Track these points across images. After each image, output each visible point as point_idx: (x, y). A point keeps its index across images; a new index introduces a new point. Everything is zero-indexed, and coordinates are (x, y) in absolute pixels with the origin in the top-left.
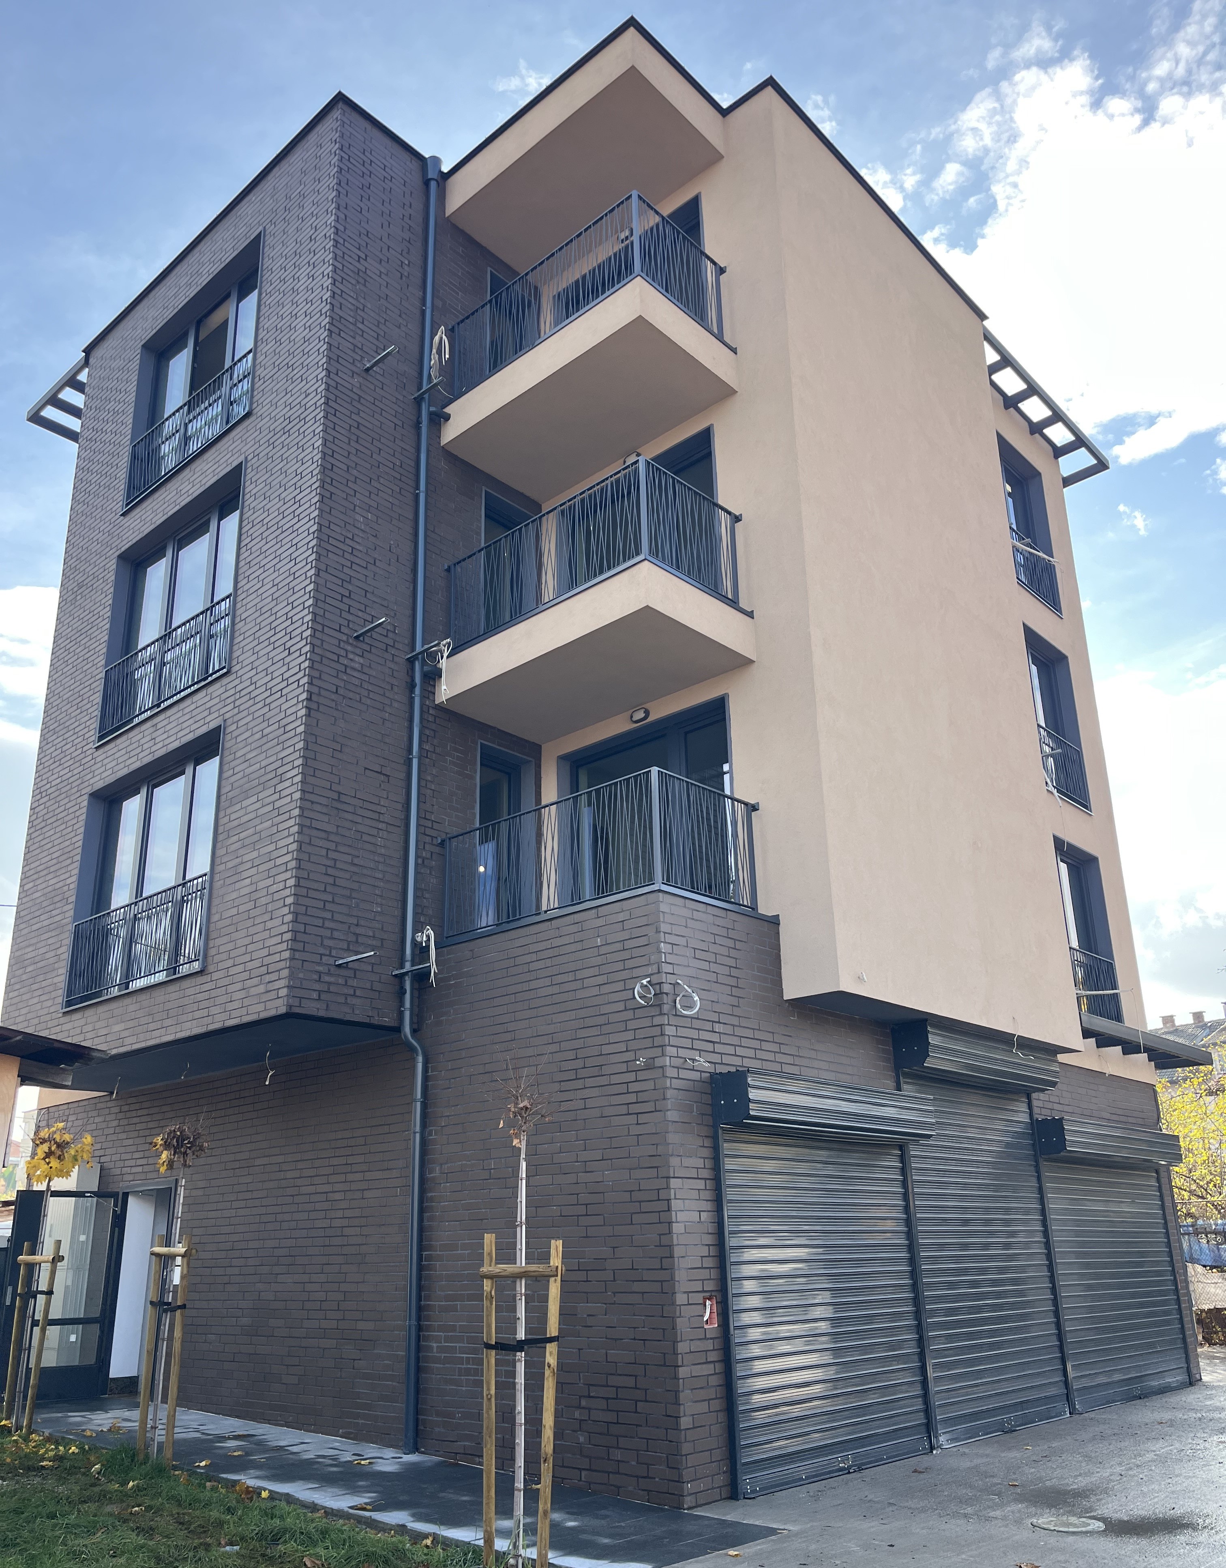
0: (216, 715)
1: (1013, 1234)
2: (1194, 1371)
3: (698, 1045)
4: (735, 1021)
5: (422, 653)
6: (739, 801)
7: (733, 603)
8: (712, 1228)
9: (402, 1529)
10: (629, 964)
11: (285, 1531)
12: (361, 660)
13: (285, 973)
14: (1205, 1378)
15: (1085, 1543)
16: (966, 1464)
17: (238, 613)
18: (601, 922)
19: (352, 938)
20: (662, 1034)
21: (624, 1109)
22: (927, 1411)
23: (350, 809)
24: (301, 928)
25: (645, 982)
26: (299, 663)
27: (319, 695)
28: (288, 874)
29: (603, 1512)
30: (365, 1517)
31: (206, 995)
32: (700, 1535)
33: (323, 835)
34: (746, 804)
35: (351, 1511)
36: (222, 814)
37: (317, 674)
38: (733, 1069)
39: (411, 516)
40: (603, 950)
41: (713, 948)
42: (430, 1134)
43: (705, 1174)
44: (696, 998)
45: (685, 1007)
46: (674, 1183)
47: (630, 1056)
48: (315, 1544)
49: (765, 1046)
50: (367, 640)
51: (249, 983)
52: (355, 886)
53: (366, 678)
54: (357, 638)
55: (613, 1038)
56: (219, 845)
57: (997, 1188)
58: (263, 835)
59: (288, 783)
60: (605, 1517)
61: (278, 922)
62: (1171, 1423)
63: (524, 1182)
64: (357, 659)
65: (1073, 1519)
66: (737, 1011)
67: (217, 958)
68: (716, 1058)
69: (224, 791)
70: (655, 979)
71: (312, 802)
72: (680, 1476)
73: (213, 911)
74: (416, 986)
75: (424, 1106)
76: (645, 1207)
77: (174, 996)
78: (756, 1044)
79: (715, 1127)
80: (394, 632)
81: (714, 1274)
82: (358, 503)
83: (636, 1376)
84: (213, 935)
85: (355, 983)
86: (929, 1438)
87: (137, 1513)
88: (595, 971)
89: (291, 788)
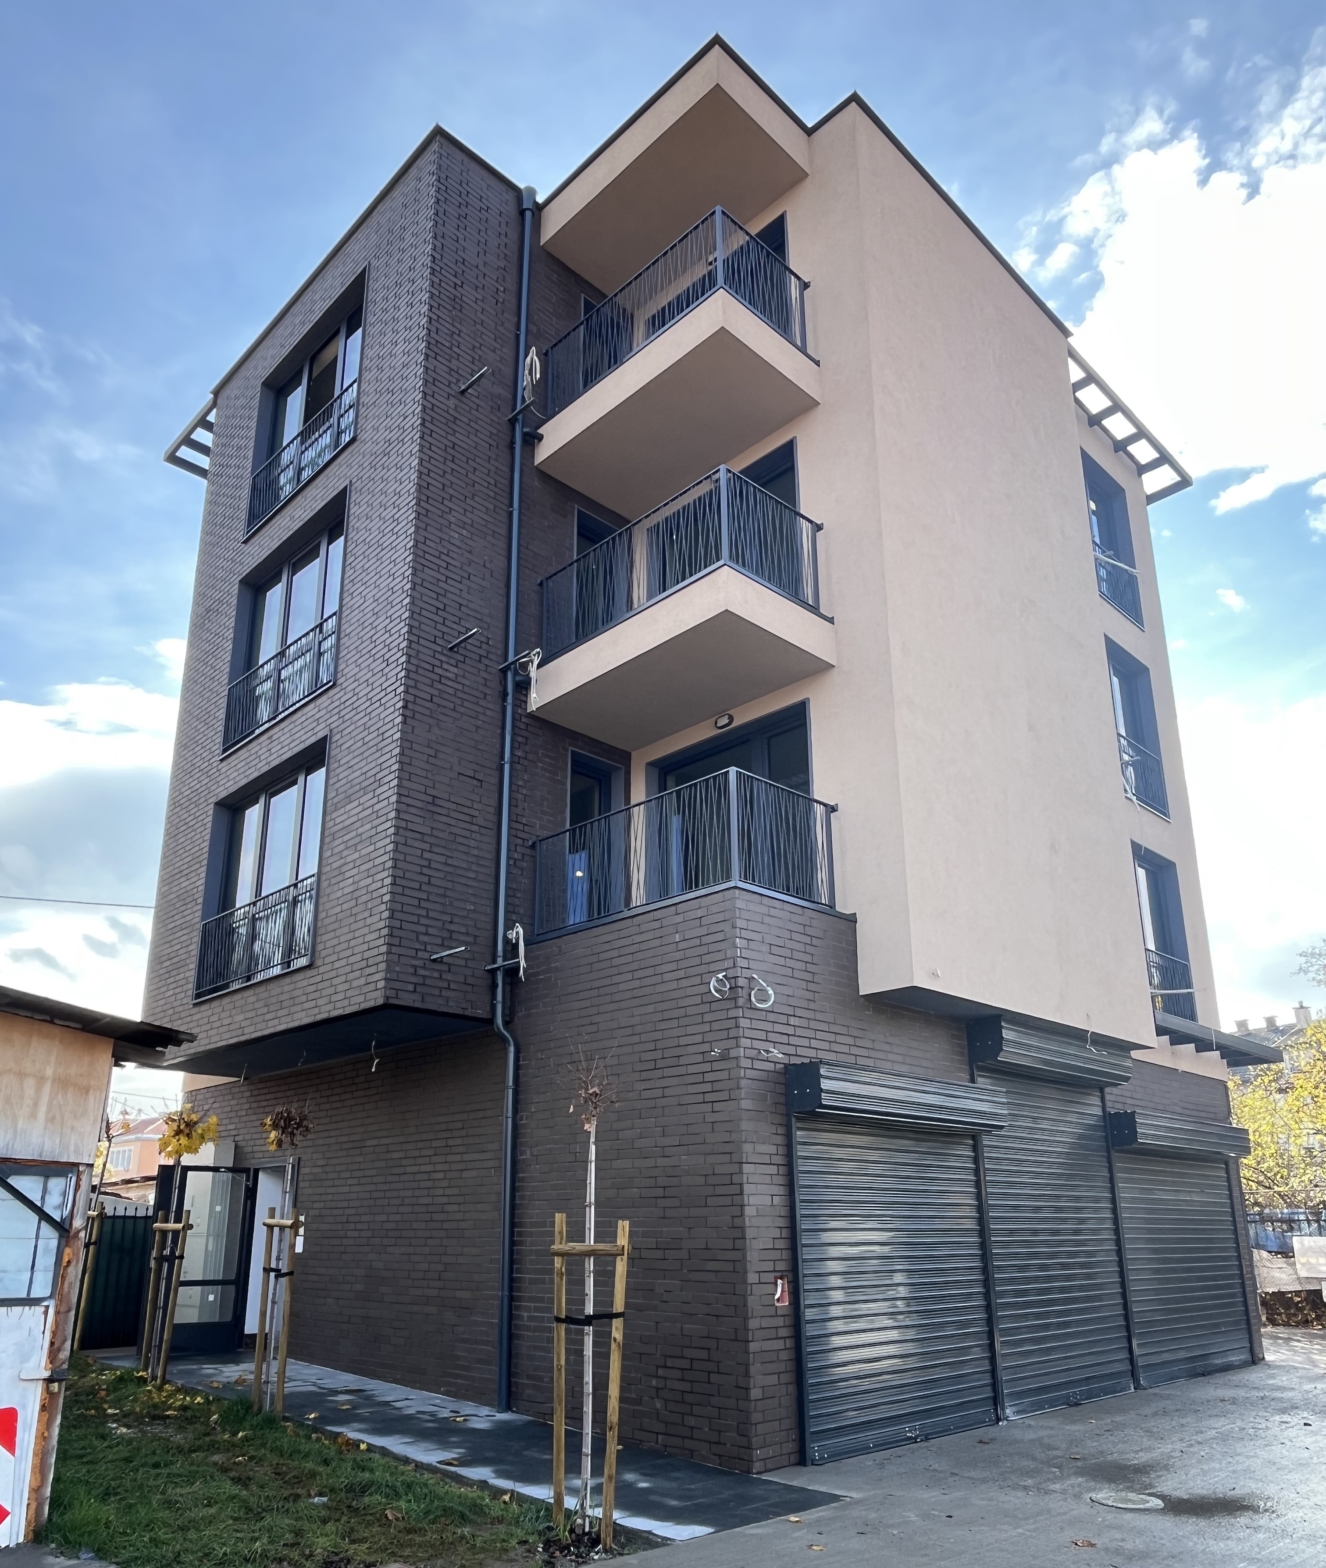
0: (323, 725)
1: (1082, 1221)
2: (1257, 1350)
3: (772, 1037)
4: (810, 1015)
5: (514, 663)
6: (821, 803)
7: (815, 609)
8: (784, 1212)
9: (483, 1484)
10: (707, 959)
11: (371, 1483)
12: (455, 670)
13: (383, 966)
14: (1269, 1357)
15: (1143, 1518)
16: (1031, 1435)
17: (343, 628)
18: (679, 919)
19: (446, 934)
20: (737, 1027)
21: (700, 1098)
22: (995, 1385)
23: (444, 812)
24: (397, 924)
25: (720, 976)
26: (396, 673)
27: (414, 703)
28: (386, 873)
29: (677, 1474)
30: (451, 1472)
31: (313, 988)
32: (765, 1499)
33: (418, 836)
34: (825, 805)
35: (438, 1465)
36: (328, 818)
37: (412, 683)
38: (807, 1061)
39: (504, 532)
40: (682, 945)
41: (790, 944)
42: (521, 1119)
43: (779, 1160)
44: (771, 992)
45: (760, 1001)
46: (746, 1168)
47: (705, 1047)
48: (398, 1496)
49: (840, 1039)
50: (461, 651)
51: (351, 976)
52: (449, 885)
53: (460, 687)
54: (451, 649)
55: (690, 1030)
56: (325, 847)
57: (1070, 1177)
58: (364, 837)
59: (386, 787)
60: (677, 1479)
61: (376, 918)
62: (1234, 1401)
63: (593, 1164)
64: (451, 669)
65: (1132, 1496)
66: (812, 1006)
67: (323, 953)
68: (791, 1050)
69: (330, 796)
70: (731, 973)
71: (408, 805)
72: (750, 1442)
73: (321, 908)
74: (508, 980)
75: (516, 1093)
76: (719, 1190)
77: (286, 988)
78: (832, 1037)
79: (788, 1115)
80: (487, 643)
81: (786, 1255)
82: (453, 520)
83: (709, 1349)
84: (321, 931)
85: (449, 977)
86: (996, 1410)
87: (240, 1463)
88: (673, 966)
89: (389, 792)
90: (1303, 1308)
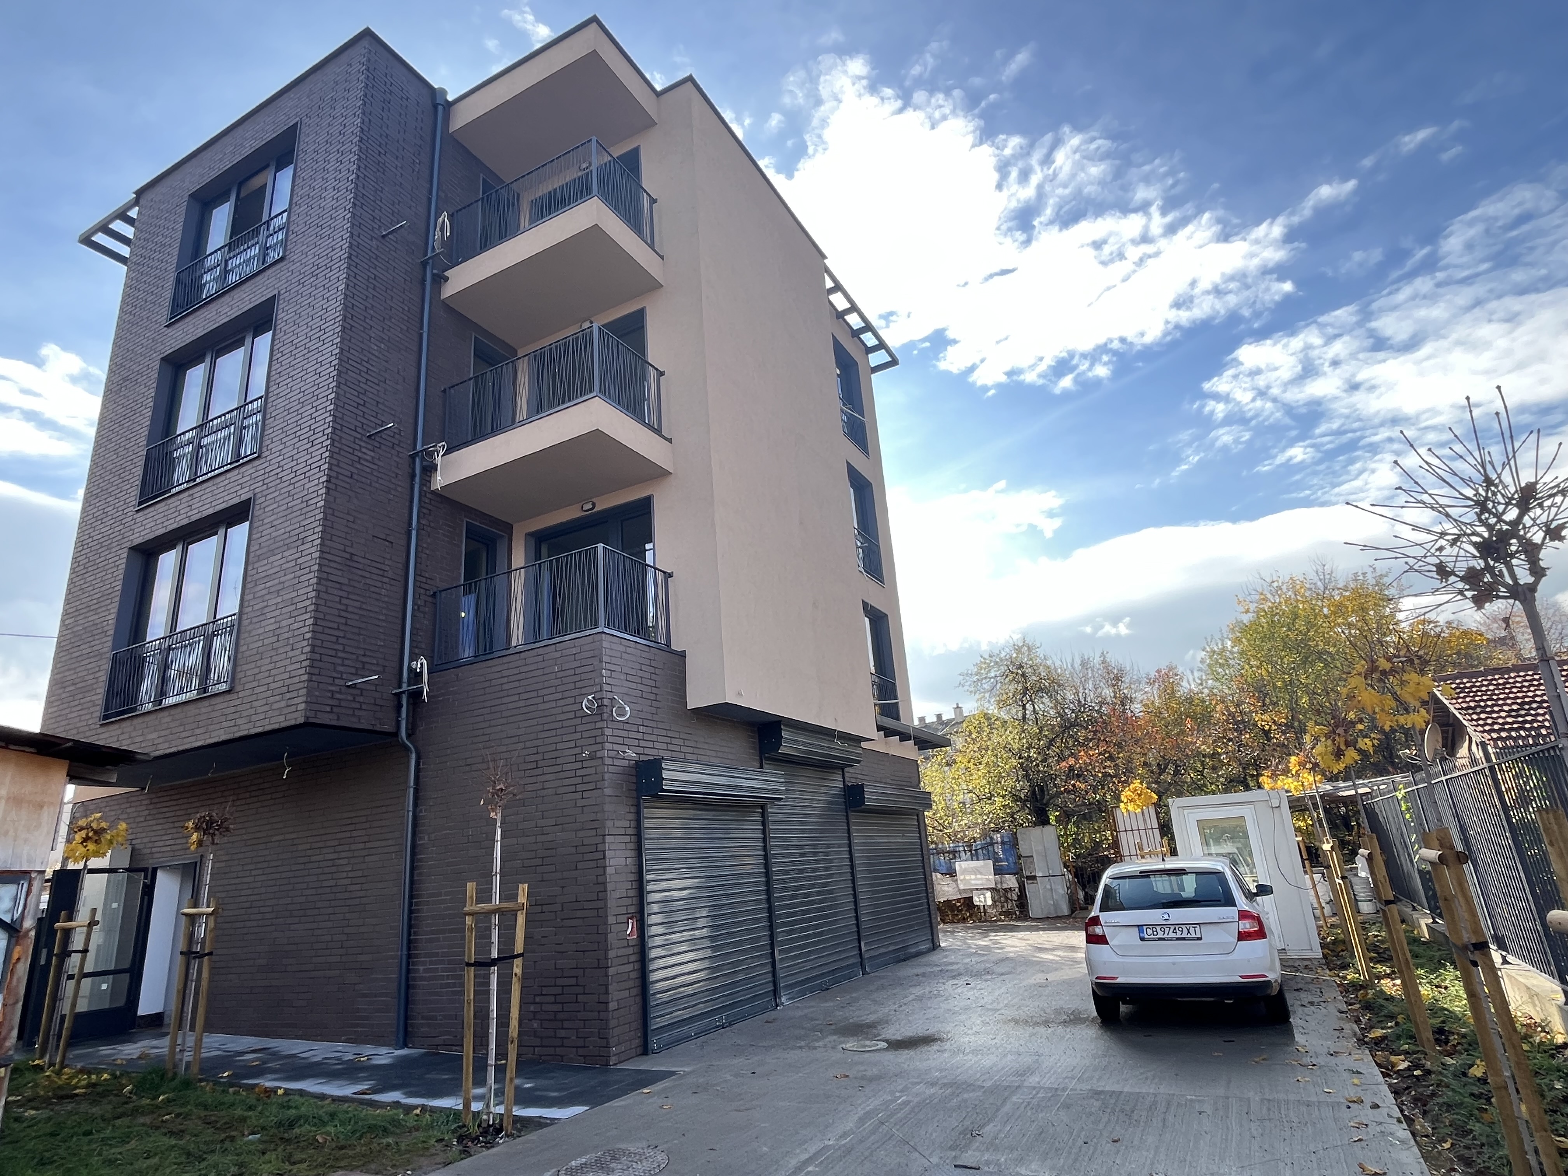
0: (247, 489)
1: (831, 861)
2: (936, 941)
3: (627, 741)
4: (654, 724)
5: (422, 451)
6: (659, 570)
7: (658, 431)
8: (634, 869)
9: (397, 1104)
10: (578, 685)
11: (299, 1118)
12: (372, 454)
13: (304, 692)
14: (942, 945)
15: (877, 1056)
16: (799, 1013)
17: (268, 411)
18: (558, 654)
19: (359, 665)
20: (602, 735)
21: (573, 789)
22: (775, 982)
23: (361, 566)
24: (318, 657)
25: (590, 697)
26: (321, 453)
27: (337, 478)
28: (308, 616)
29: (552, 1074)
30: (367, 1100)
31: (232, 710)
32: (621, 1082)
33: (338, 586)
34: (664, 573)
35: (354, 1096)
36: (250, 568)
37: (335, 462)
38: (652, 758)
39: (415, 349)
40: (559, 675)
41: (640, 673)
42: (421, 811)
43: (631, 831)
44: (628, 709)
45: (619, 715)
46: (608, 839)
47: (578, 750)
48: (324, 1124)
49: (674, 741)
50: (377, 439)
51: (272, 699)
52: (363, 625)
53: (375, 467)
54: (369, 437)
55: (565, 738)
56: (247, 591)
57: (822, 831)
58: (286, 584)
59: (310, 545)
60: (552, 1078)
61: (298, 652)
62: (924, 975)
63: (499, 843)
64: (368, 452)
65: (868, 1043)
66: (656, 718)
67: (244, 680)
68: (640, 750)
69: (252, 549)
70: (598, 696)
71: (329, 560)
72: (608, 1043)
73: (242, 642)
74: (411, 701)
75: (416, 791)
76: (588, 857)
77: (203, 710)
78: (668, 740)
79: (638, 798)
80: (400, 434)
81: (635, 901)
82: (373, 335)
83: (577, 977)
84: (241, 662)
85: (361, 699)
86: (775, 999)
87: (167, 1121)
88: (553, 690)
89: (312, 548)
90: (962, 910)
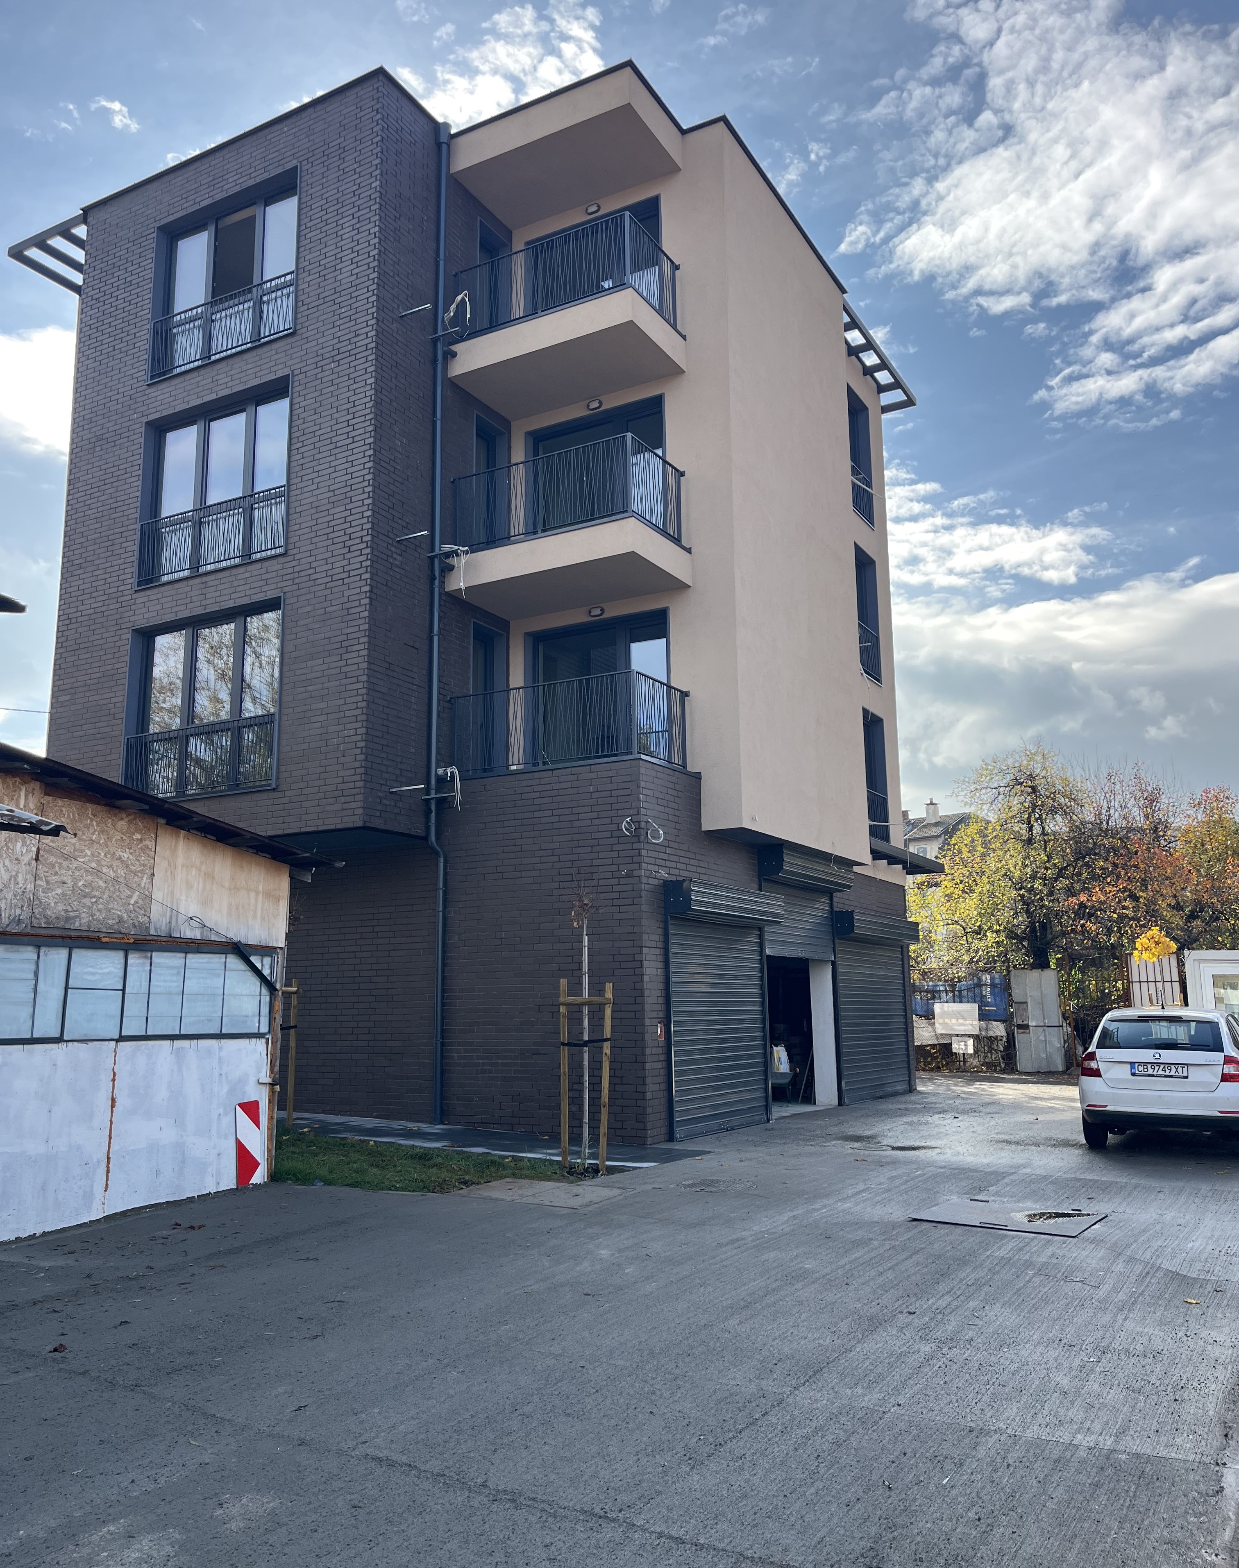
2: (913, 1085)
3: (658, 862)
4: (676, 846)
5: (440, 553)
6: (675, 689)
7: (679, 544)
8: (661, 979)
9: (487, 1154)
10: (619, 806)
12: (401, 559)
13: (360, 797)
14: (919, 1089)
15: (885, 1152)
17: (293, 505)
18: (593, 775)
19: (398, 773)
20: (640, 855)
21: (609, 902)
22: (766, 1099)
23: (396, 675)
24: (371, 765)
25: (628, 819)
26: (360, 561)
27: (377, 587)
28: (361, 726)
31: (279, 807)
33: (381, 695)
34: (681, 692)
37: (375, 571)
38: (678, 878)
39: (429, 440)
40: (595, 795)
41: (665, 796)
42: (451, 913)
43: (660, 945)
44: (661, 832)
45: (654, 838)
46: (645, 950)
47: (614, 868)
49: (695, 863)
50: (405, 543)
51: (324, 802)
52: (400, 733)
53: (404, 572)
54: (399, 541)
55: (601, 855)
56: (285, 693)
58: (332, 691)
59: (355, 654)
61: (351, 759)
64: (398, 557)
65: (872, 1146)
66: (679, 839)
67: (290, 780)
68: (667, 871)
69: (287, 650)
70: (635, 818)
71: (374, 671)
72: (646, 1125)
73: (284, 743)
74: (442, 808)
75: (445, 893)
76: (623, 965)
77: (245, 805)
78: (689, 861)
79: (667, 915)
81: (663, 1007)
85: (401, 805)
86: (767, 1113)
88: (588, 809)
89: (358, 659)
